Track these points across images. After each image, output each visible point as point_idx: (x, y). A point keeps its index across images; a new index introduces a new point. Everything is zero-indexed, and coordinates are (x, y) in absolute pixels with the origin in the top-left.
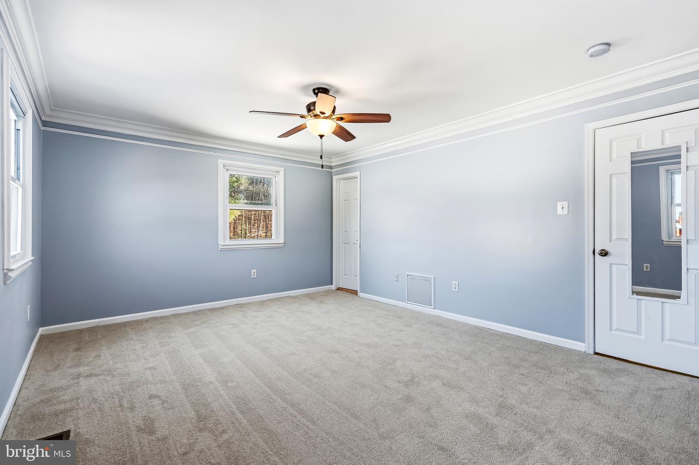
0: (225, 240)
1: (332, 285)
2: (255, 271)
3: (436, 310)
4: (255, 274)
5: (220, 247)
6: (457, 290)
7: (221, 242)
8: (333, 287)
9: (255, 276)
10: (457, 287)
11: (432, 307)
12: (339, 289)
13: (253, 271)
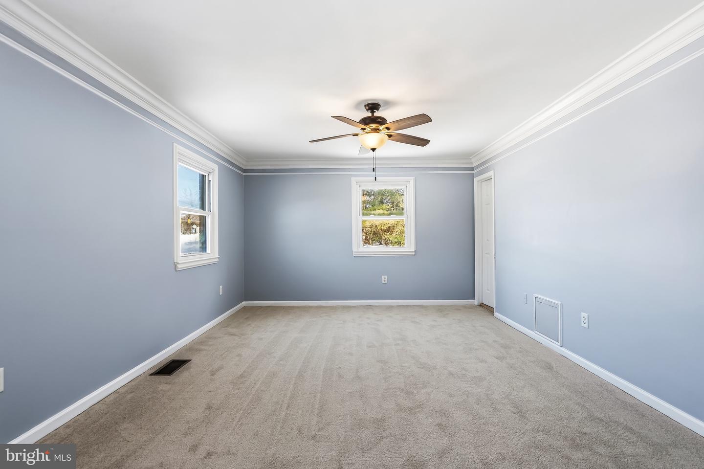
0: (358, 247)
1: (474, 299)
2: (386, 276)
3: (563, 349)
4: (386, 279)
5: (354, 254)
6: (586, 326)
7: (355, 249)
8: (476, 302)
9: (386, 282)
10: (586, 321)
11: (559, 344)
12: (482, 305)
13: (383, 277)
